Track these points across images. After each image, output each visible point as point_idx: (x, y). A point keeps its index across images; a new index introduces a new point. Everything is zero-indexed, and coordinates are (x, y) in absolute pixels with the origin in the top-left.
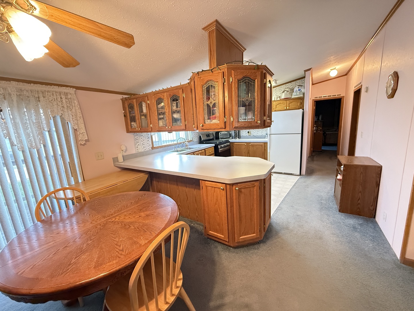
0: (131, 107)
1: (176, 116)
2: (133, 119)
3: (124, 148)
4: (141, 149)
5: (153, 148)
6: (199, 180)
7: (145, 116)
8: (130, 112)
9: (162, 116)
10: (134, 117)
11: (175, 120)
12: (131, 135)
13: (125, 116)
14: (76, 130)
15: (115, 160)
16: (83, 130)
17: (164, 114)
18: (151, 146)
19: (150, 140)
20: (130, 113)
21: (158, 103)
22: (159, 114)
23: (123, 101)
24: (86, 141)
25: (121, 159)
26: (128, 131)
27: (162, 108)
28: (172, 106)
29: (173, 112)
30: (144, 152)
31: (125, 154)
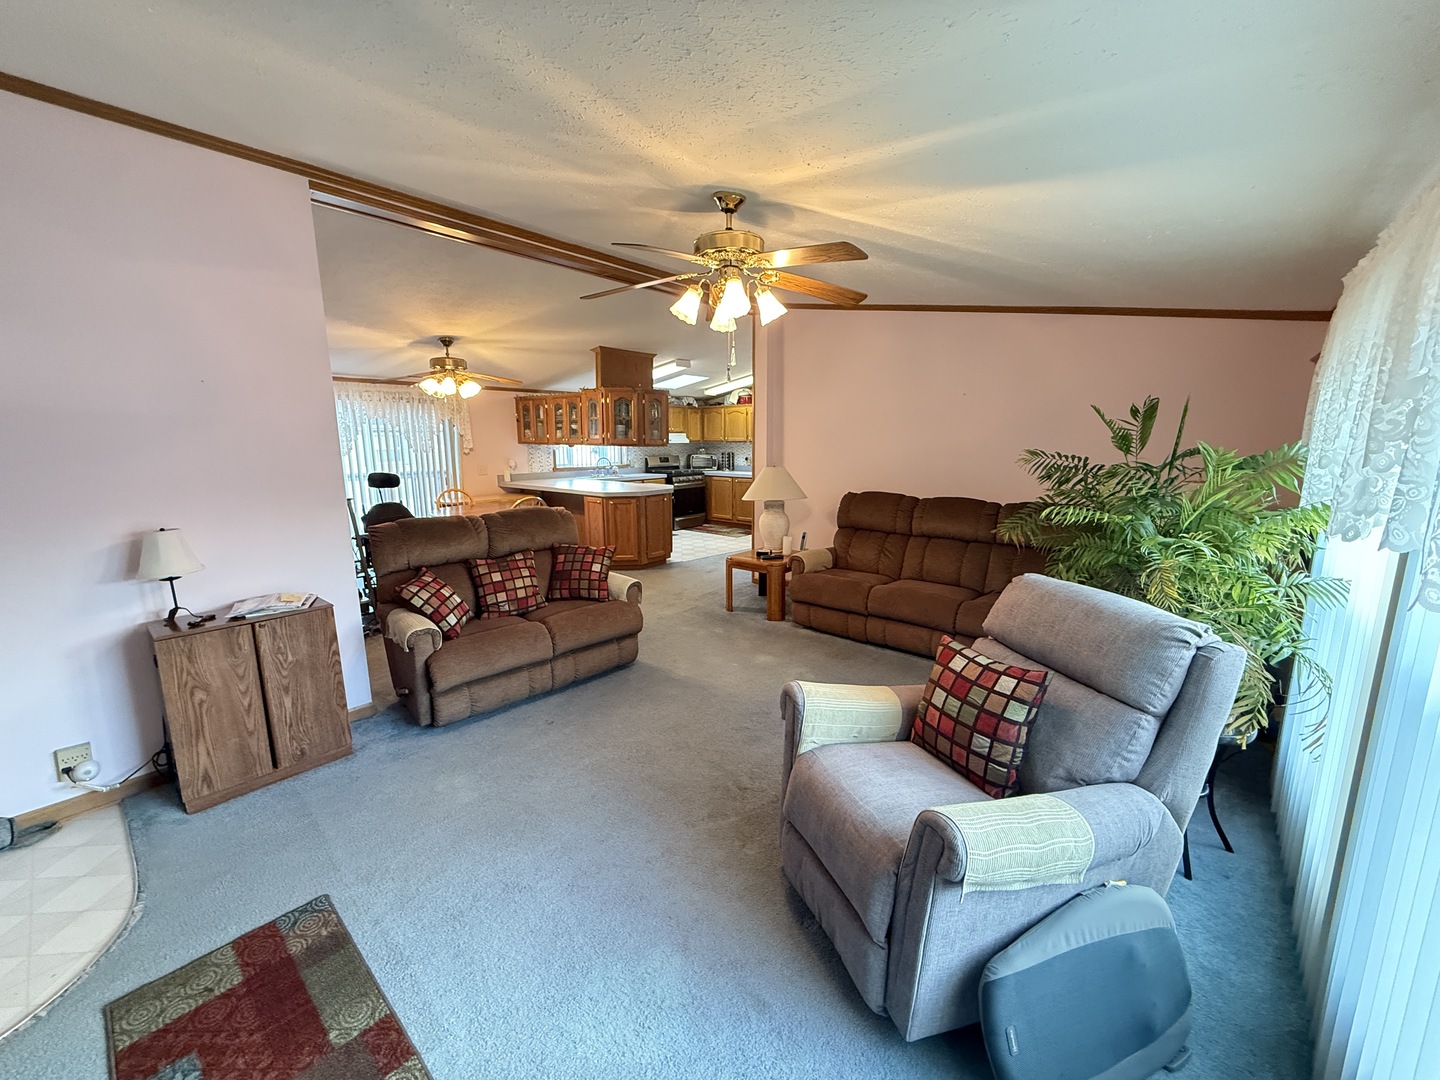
0: (526, 410)
1: (574, 426)
2: (527, 426)
3: (513, 465)
4: (537, 469)
5: (555, 469)
6: (583, 496)
7: (542, 422)
8: (524, 415)
9: (560, 425)
10: (529, 423)
11: (574, 432)
12: (524, 447)
13: (518, 421)
14: (461, 436)
15: (501, 478)
16: (469, 437)
17: (561, 422)
18: (552, 466)
19: (552, 457)
20: (524, 418)
21: (557, 409)
22: (557, 423)
23: (518, 400)
24: (471, 450)
25: (507, 479)
26: (520, 442)
27: (561, 415)
28: (571, 414)
29: (571, 423)
30: (541, 473)
31: (514, 473)
